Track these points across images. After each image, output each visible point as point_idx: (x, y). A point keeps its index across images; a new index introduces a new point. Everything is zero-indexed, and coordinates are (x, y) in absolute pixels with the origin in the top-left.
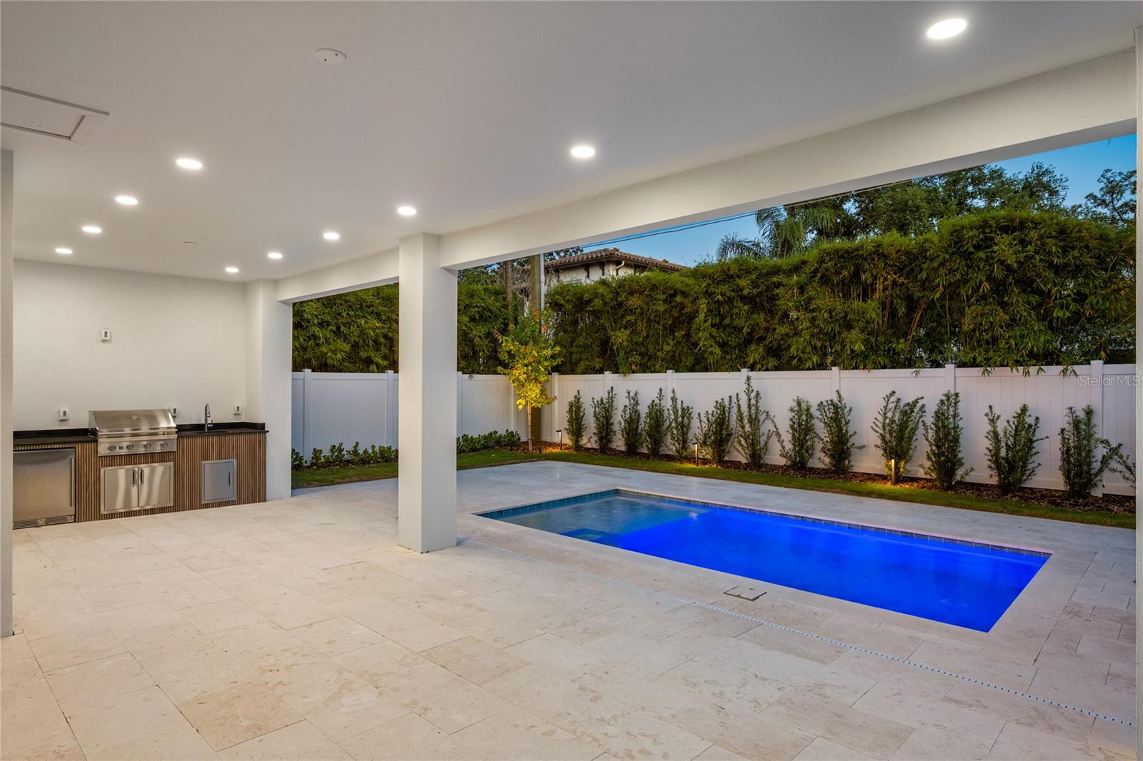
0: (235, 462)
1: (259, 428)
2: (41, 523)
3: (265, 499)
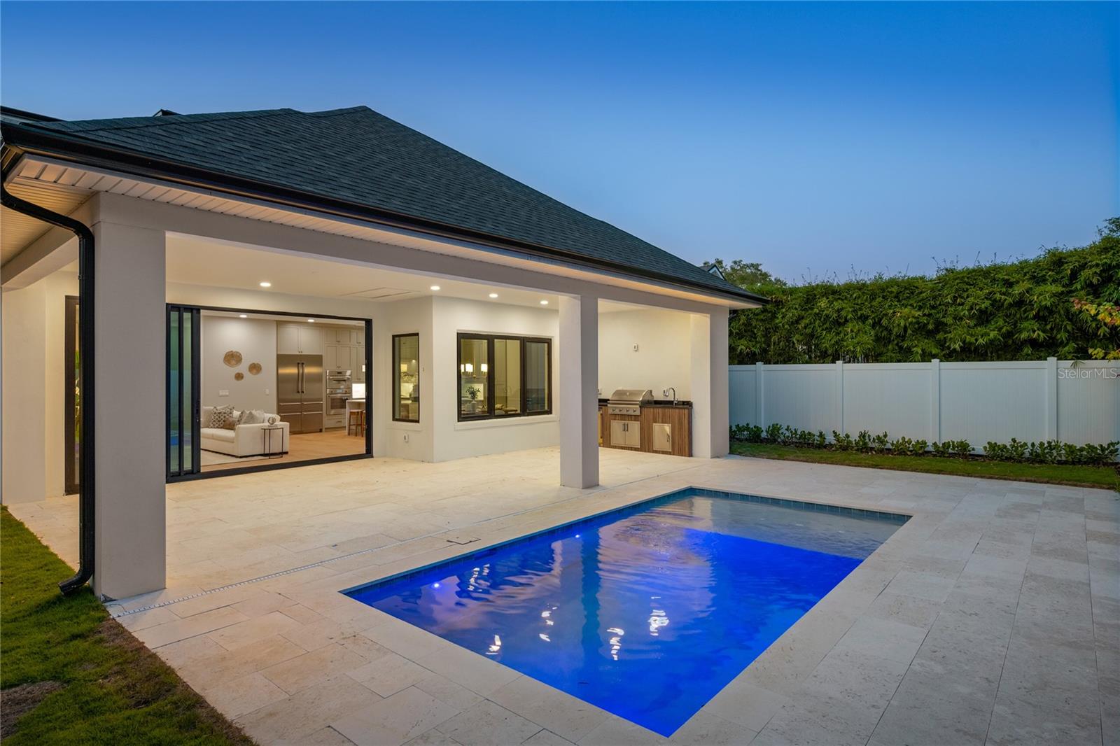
0: (670, 425)
1: (688, 405)
3: (691, 455)
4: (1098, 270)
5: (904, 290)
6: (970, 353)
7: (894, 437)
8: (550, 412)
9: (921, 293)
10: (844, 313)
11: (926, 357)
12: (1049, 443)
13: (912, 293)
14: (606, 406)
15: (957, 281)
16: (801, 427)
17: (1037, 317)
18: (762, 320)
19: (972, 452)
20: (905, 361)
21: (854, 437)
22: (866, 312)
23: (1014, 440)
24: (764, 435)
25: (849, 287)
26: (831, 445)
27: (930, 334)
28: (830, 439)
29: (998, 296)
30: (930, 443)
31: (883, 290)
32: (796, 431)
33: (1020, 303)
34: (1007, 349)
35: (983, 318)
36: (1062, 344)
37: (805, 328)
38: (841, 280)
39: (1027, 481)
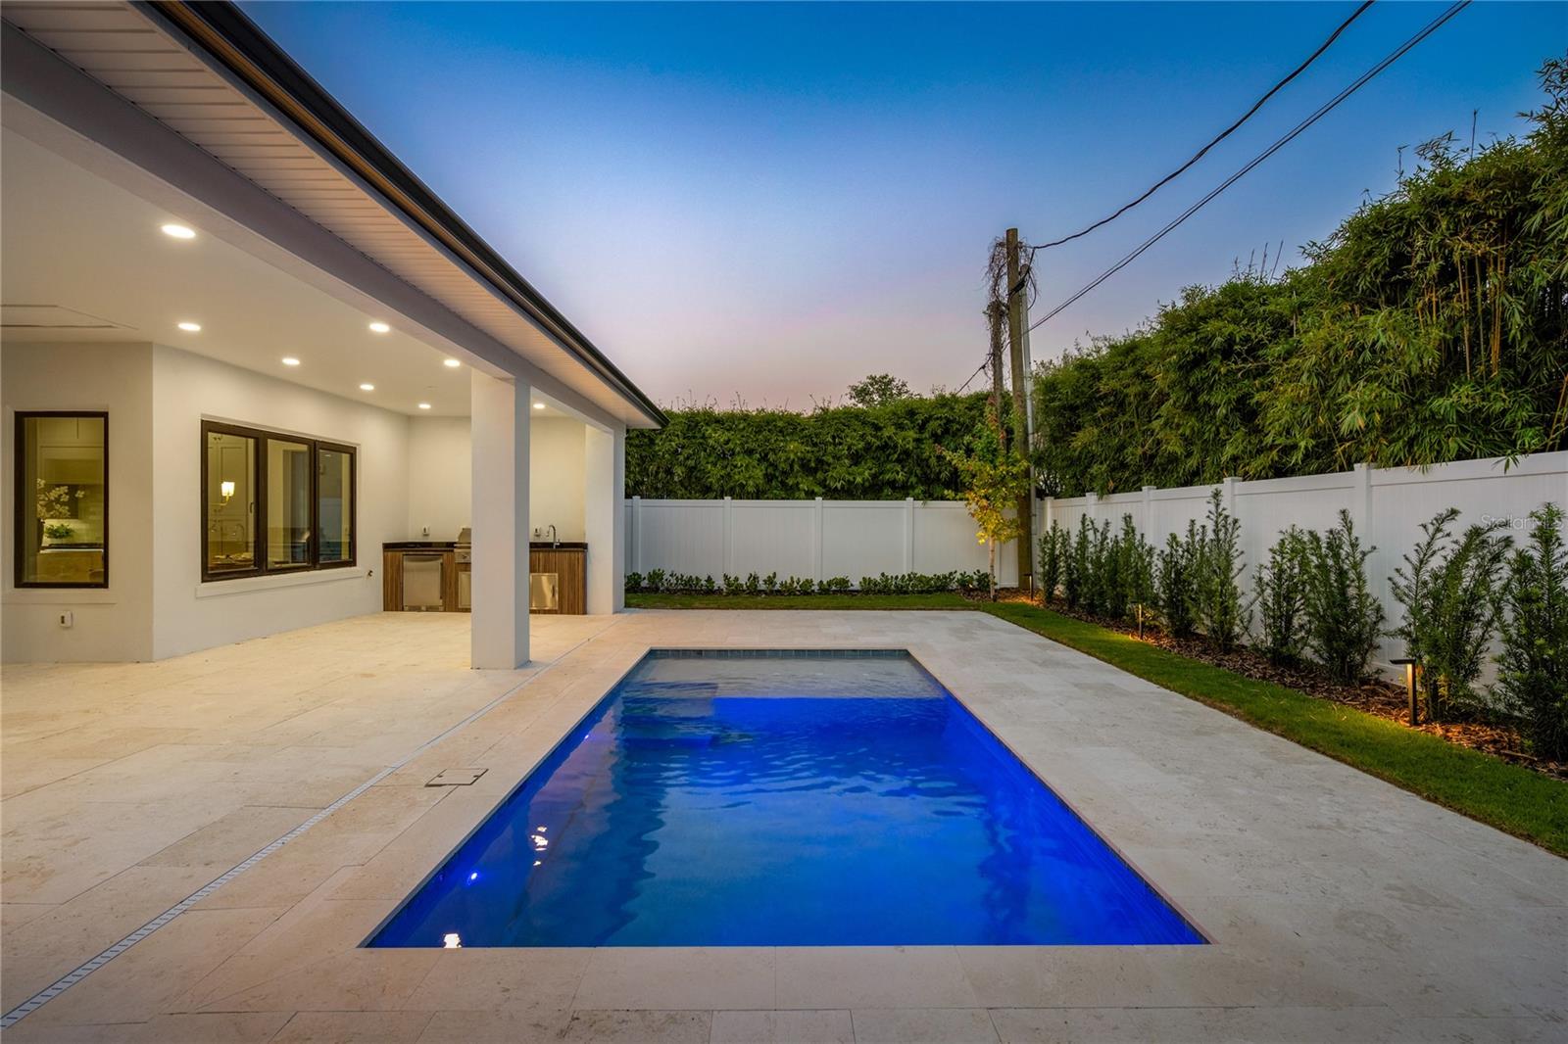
0: (557, 575)
1: (582, 547)
2: (423, 608)
3: (585, 613)
4: (942, 423)
5: (788, 425)
6: (849, 492)
7: (783, 578)
8: (352, 562)
9: (803, 430)
10: (731, 445)
11: (811, 495)
12: (909, 575)
13: (795, 429)
14: (452, 551)
15: (836, 421)
16: (687, 570)
17: (898, 461)
18: (637, 446)
19: (851, 588)
20: (788, 499)
21: (743, 581)
22: (752, 445)
23: (883, 575)
24: (644, 583)
25: (732, 417)
26: (720, 590)
27: (812, 472)
28: (719, 583)
29: (869, 438)
30: (816, 582)
31: (768, 423)
32: (682, 576)
33: (884, 447)
34: (874, 490)
35: (856, 459)
36: (913, 487)
37: (688, 458)
38: (721, 408)
39: (918, 609)
